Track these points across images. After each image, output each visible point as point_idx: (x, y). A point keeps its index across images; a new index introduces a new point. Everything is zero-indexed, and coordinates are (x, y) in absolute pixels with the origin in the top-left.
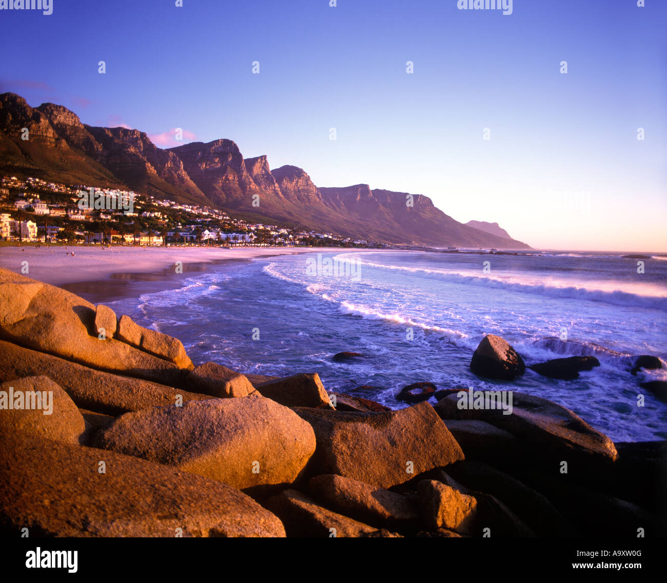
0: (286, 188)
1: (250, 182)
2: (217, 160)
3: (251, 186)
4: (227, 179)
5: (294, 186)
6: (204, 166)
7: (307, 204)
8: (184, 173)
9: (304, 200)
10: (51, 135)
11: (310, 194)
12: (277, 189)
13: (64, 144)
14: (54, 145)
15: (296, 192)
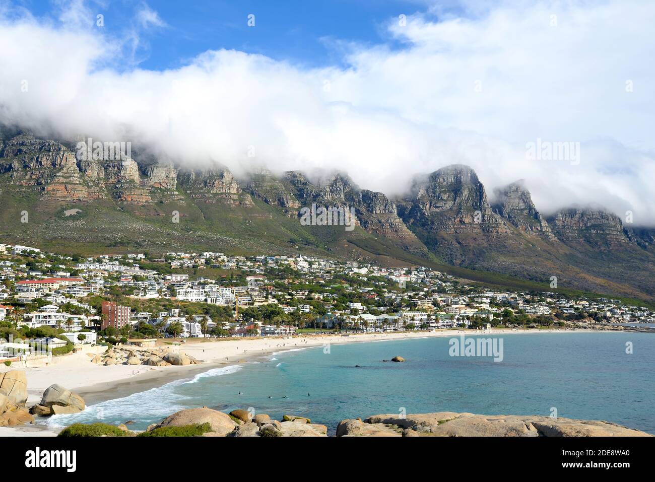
0: (564, 226)
1: (498, 224)
2: (445, 197)
3: (500, 230)
4: (461, 221)
5: (579, 221)
6: (428, 206)
7: (602, 248)
8: (398, 220)
9: (597, 244)
10: (235, 191)
11: (607, 232)
12: (545, 229)
13: (249, 200)
14: (237, 203)
15: (582, 230)
